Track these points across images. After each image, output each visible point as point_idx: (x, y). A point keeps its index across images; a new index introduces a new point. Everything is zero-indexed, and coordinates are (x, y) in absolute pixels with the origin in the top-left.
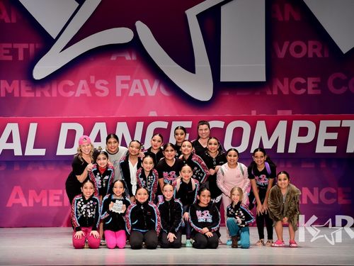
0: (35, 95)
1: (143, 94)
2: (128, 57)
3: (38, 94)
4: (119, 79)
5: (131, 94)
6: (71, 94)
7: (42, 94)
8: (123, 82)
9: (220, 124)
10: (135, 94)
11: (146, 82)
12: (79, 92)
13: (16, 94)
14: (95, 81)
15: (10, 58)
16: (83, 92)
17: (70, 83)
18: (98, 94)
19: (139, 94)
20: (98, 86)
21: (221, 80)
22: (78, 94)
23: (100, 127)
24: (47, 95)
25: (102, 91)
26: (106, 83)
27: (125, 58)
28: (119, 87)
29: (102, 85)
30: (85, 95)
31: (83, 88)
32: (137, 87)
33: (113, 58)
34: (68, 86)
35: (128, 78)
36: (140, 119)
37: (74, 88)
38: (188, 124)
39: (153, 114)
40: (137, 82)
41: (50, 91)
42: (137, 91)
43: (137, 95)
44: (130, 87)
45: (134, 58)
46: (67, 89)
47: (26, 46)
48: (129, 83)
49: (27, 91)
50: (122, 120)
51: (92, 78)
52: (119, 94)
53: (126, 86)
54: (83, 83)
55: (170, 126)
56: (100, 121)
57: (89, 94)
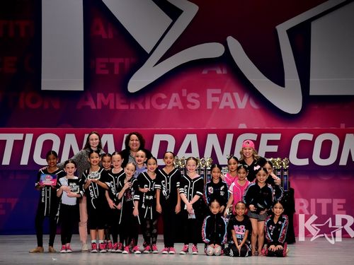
0: (130, 107)
1: (233, 107)
2: (219, 72)
3: (133, 107)
4: (210, 92)
5: (221, 107)
6: (163, 106)
7: (136, 106)
8: (214, 95)
9: (309, 137)
10: (225, 107)
11: (236, 95)
12: (171, 104)
13: (112, 107)
14: (187, 94)
15: (107, 72)
16: (175, 104)
17: (163, 96)
18: (189, 106)
19: (229, 107)
20: (189, 99)
21: (311, 94)
22: (170, 107)
23: (191, 139)
24: (141, 107)
25: (193, 104)
26: (196, 95)
27: (215, 72)
28: (210, 100)
29: (193, 98)
30: (177, 107)
31: (175, 101)
32: (227, 101)
33: (205, 72)
34: (161, 98)
35: (218, 91)
36: (230, 131)
37: (167, 101)
38: (277, 137)
39: (243, 126)
40: (227, 95)
41: (144, 104)
42: (227, 104)
43: (227, 108)
44: (221, 100)
45: (225, 72)
46: (159, 101)
47: (121, 60)
48: (220, 96)
49: (122, 104)
50: (212, 132)
51: (184, 91)
52: (209, 106)
53: (217, 99)
54: (175, 96)
55: (259, 138)
56: (191, 132)
57: (181, 107)
